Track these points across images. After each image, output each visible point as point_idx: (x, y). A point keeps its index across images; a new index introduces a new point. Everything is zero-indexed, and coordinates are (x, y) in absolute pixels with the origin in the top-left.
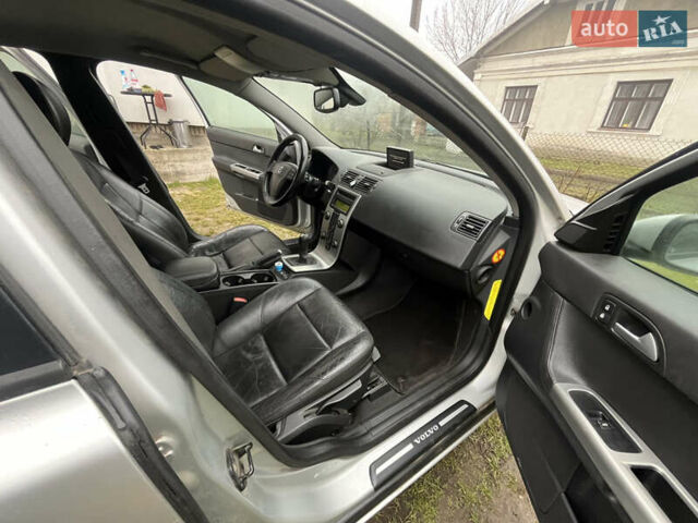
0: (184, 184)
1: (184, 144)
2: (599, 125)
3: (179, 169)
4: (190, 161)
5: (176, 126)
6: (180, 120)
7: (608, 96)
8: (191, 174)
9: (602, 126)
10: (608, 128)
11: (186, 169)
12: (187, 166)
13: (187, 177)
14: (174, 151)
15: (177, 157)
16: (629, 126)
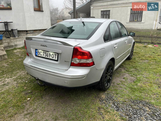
0: (17, 48)
1: (17, 36)
2: (129, 21)
3: (16, 44)
4: (19, 41)
5: (14, 31)
6: (15, 29)
7: (129, 13)
8: (19, 45)
9: (130, 21)
10: (131, 21)
11: (18, 44)
12: (18, 43)
13: (18, 46)
14: (14, 39)
15: (15, 40)
16: (137, 20)
